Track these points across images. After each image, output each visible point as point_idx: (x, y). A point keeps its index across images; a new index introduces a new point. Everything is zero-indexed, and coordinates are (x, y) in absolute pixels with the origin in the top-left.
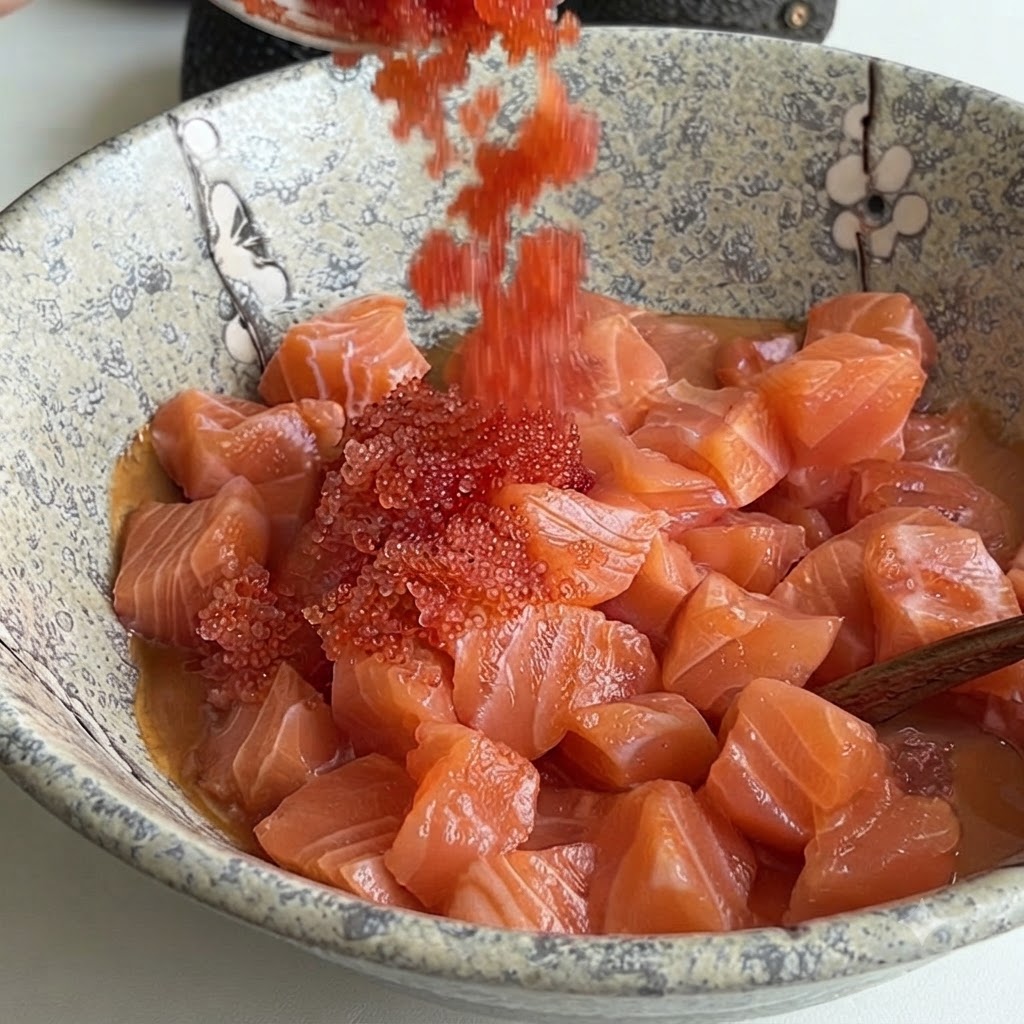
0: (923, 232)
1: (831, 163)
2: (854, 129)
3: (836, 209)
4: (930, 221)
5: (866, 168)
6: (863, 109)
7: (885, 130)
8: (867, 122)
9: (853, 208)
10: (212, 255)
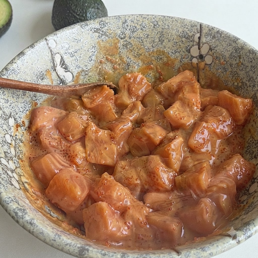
0: (211, 64)
1: (191, 47)
2: (197, 40)
3: (193, 57)
4: (213, 61)
5: (199, 49)
6: (199, 35)
7: (203, 40)
8: (199, 38)
9: (196, 57)
10: (55, 70)
